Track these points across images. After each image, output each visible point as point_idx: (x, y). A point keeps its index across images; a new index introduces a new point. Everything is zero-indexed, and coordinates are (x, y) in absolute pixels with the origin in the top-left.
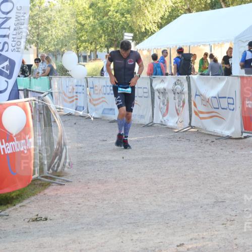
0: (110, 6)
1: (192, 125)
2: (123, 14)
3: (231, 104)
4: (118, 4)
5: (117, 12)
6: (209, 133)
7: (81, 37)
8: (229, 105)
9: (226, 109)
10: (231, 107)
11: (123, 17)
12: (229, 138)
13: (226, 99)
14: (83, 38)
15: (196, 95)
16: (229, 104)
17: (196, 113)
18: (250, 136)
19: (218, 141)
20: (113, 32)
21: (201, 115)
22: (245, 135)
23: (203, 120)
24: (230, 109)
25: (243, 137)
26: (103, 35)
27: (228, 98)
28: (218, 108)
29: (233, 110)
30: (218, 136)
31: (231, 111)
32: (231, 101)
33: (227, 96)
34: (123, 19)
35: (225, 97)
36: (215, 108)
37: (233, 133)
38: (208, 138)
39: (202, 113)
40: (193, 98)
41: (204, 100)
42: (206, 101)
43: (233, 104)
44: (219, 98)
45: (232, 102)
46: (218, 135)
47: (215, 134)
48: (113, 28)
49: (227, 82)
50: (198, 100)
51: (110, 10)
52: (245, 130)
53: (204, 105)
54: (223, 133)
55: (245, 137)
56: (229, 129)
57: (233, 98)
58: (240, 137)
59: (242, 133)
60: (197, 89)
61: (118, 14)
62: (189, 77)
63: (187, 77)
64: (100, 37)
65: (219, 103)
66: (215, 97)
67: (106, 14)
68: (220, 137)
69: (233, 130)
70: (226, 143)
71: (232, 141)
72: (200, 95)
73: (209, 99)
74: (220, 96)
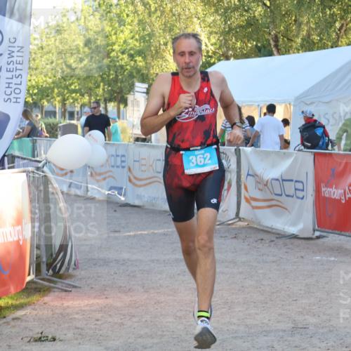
0: (114, 44)
1: (241, 215)
2: (131, 56)
3: (299, 190)
4: (125, 42)
5: (123, 53)
6: (267, 229)
7: (71, 85)
8: (297, 192)
9: (292, 196)
10: (300, 194)
11: (132, 60)
12: (295, 237)
13: (293, 183)
14: (73, 87)
15: (248, 175)
16: (296, 189)
17: (247, 200)
18: (324, 237)
19: (281, 242)
20: (116, 80)
21: (254, 204)
22: (317, 234)
23: (256, 211)
24: (298, 198)
25: (314, 236)
26: (102, 84)
27: (296, 181)
28: (281, 195)
29: (302, 198)
30: (278, 234)
31: (300, 200)
32: (299, 186)
33: (295, 179)
34: (132, 63)
35: (292, 180)
36: (276, 195)
37: (301, 231)
38: (261, 236)
39: (255, 200)
41: (259, 183)
42: (263, 184)
43: (303, 190)
44: (283, 180)
45: (302, 188)
46: (279, 232)
47: (274, 231)
48: (117, 76)
49: (296, 160)
50: (250, 182)
51: (113, 50)
52: (318, 227)
53: (259, 189)
54: (286, 230)
55: (318, 238)
56: (294, 224)
57: (302, 182)
58: (310, 236)
59: (314, 231)
60: (250, 167)
61: (124, 56)
62: (240, 150)
63: (236, 150)
64: (98, 87)
65: (282, 188)
66: (277, 180)
67: (108, 55)
68: (281, 236)
69: (301, 226)
70: (292, 244)
71: (300, 241)
72: (255, 175)
73: (267, 182)
74: (284, 178)
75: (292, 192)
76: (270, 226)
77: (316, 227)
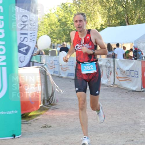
1: (115, 83)
6: (124, 88)
8: (135, 75)
9: (134, 76)
10: (137, 76)
12: (134, 91)
13: (134, 72)
14: (54, 37)
15: (118, 69)
17: (117, 78)
19: (129, 93)
21: (120, 79)
22: (143, 90)
23: (121, 82)
24: (136, 77)
25: (142, 91)
26: (64, 36)
27: (135, 71)
28: (130, 76)
29: (137, 77)
30: (129, 90)
31: (136, 78)
32: (136, 73)
33: (135, 70)
35: (133, 71)
36: (128, 76)
37: (137, 89)
38: (122, 91)
39: (120, 78)
40: (116, 70)
42: (123, 72)
43: (137, 74)
44: (131, 71)
45: (137, 73)
47: (127, 89)
49: (135, 63)
50: (118, 71)
51: (68, 23)
53: (122, 74)
54: (131, 89)
55: (143, 91)
56: (134, 86)
57: (137, 71)
58: (140, 91)
59: (142, 89)
60: (118, 66)
62: (114, 60)
66: (128, 70)
67: (66, 25)
69: (137, 87)
70: (133, 93)
71: (137, 93)
72: (120, 69)
73: (125, 71)
74: (131, 70)
75: (133, 75)
76: (125, 87)
77: (142, 87)
